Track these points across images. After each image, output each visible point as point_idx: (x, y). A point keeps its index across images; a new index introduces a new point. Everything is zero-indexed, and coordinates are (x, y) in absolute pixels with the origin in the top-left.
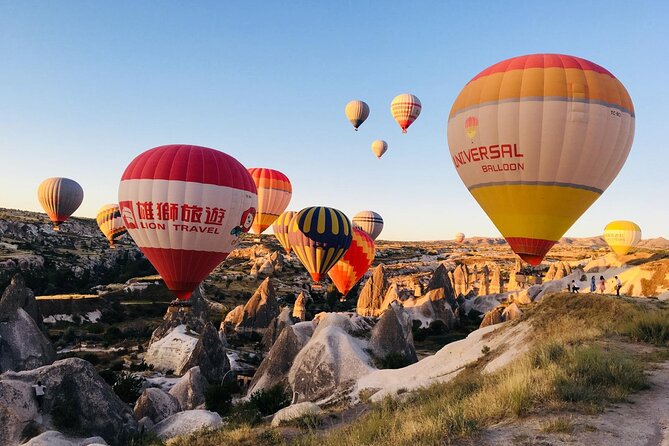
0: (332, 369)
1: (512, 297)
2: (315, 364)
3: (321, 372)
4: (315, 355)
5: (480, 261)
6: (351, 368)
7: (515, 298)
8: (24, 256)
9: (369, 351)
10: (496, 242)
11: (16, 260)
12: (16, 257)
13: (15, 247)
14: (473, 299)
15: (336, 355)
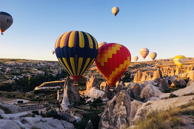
0: (153, 94)
1: (180, 76)
2: (148, 93)
3: (150, 95)
4: (148, 91)
5: (165, 66)
6: (157, 93)
7: (181, 76)
8: (40, 72)
9: (160, 89)
10: (166, 60)
11: (38, 73)
12: (38, 72)
13: (37, 70)
14: (168, 77)
15: (153, 90)
